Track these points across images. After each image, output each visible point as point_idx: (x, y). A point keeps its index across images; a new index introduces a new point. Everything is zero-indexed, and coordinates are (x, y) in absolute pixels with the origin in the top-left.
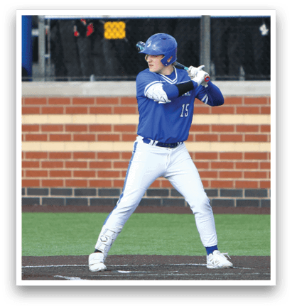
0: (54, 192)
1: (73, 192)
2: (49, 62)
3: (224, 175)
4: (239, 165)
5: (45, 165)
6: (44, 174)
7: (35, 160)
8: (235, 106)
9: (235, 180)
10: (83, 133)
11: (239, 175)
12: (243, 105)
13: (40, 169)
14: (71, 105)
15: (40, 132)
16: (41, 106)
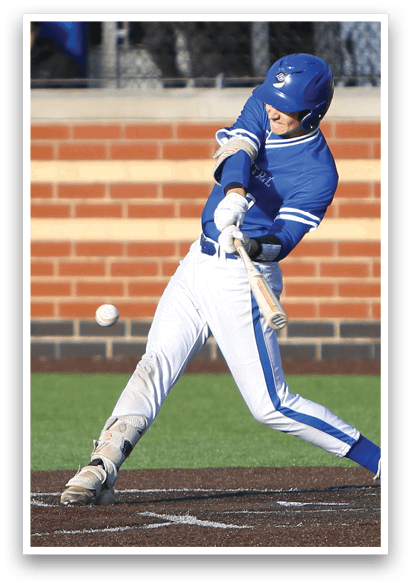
2: (126, 44)
6: (116, 289)
13: (108, 279)
14: (175, 140)
15: (107, 200)
16: (108, 143)
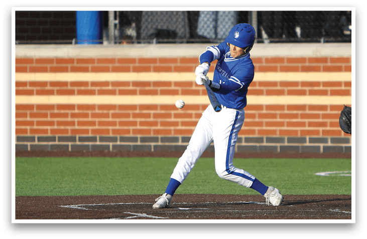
0: (122, 139)
1: (139, 140)
2: (118, 26)
3: (268, 124)
4: (282, 116)
5: (114, 116)
6: (114, 124)
7: (105, 112)
8: (278, 65)
9: (278, 128)
10: (147, 88)
11: (282, 124)
12: (286, 64)
13: (110, 119)
14: (137, 65)
15: (110, 88)
16: (111, 65)
